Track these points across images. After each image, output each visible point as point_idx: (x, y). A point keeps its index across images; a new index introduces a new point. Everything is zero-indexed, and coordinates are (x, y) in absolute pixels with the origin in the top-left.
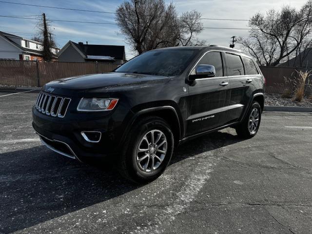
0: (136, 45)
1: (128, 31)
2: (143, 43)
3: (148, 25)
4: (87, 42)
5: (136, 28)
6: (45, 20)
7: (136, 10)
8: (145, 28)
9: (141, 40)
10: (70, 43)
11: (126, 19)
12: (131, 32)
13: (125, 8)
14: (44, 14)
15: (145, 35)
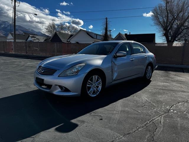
0: (164, 32)
1: (159, 23)
2: (170, 31)
3: (175, 17)
4: (130, 33)
5: (165, 21)
6: (107, 21)
7: (166, 8)
8: (172, 20)
9: (168, 28)
10: (120, 34)
11: (158, 16)
12: (161, 24)
13: (158, 8)
14: (107, 18)
15: (172, 24)
